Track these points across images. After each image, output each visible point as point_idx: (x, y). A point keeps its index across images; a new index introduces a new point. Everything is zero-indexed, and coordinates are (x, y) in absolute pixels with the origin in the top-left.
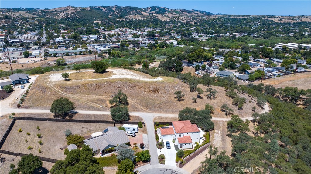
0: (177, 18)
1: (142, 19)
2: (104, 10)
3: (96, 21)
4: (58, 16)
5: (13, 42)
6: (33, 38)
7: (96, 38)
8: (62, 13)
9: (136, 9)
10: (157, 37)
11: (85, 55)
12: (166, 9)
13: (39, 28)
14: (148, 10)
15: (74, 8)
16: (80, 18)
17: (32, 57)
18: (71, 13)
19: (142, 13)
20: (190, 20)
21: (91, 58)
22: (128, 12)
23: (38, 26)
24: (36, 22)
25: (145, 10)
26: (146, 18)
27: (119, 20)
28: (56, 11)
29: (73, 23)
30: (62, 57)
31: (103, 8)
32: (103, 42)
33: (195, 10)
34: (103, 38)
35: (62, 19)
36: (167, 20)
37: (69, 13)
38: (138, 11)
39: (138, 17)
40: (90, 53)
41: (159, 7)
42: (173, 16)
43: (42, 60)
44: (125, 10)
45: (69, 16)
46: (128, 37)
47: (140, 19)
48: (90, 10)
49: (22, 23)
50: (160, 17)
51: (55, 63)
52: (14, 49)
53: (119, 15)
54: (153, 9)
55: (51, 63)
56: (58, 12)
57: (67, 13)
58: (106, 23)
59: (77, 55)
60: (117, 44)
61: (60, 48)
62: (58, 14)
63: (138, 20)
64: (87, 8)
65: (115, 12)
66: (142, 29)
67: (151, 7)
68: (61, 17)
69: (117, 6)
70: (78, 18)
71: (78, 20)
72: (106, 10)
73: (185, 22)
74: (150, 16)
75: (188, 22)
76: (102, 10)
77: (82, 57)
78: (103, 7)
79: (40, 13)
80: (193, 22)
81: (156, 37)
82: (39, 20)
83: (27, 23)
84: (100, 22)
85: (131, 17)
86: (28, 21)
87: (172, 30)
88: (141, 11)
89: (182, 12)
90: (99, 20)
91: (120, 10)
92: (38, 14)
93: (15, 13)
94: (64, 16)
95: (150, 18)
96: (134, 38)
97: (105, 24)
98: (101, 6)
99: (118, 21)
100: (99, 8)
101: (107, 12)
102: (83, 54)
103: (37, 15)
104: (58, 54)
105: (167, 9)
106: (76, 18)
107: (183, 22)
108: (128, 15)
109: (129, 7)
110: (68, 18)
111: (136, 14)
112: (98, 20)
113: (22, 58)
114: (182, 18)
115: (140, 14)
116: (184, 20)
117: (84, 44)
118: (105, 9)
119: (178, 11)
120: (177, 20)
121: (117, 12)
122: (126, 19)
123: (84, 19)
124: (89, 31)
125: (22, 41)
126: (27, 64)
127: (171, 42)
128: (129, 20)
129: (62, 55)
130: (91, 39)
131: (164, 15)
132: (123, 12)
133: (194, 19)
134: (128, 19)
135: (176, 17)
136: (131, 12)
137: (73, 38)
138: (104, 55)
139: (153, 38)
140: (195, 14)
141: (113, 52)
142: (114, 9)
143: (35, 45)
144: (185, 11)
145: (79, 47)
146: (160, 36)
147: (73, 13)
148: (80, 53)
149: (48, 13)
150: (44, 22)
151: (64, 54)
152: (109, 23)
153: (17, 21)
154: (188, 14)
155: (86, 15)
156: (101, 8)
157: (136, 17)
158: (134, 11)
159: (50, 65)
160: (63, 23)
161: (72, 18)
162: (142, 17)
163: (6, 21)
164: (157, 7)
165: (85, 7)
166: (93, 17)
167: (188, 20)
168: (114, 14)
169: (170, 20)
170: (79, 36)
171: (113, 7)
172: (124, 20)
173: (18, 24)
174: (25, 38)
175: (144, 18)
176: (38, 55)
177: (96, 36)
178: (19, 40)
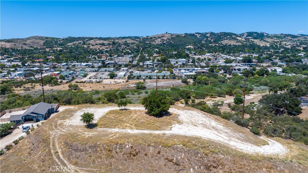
0: (279, 43)
1: (237, 44)
2: (198, 36)
3: (188, 46)
4: (155, 42)
5: (109, 64)
6: (126, 60)
7: (185, 62)
8: (159, 39)
9: (230, 34)
10: (255, 63)
11: (168, 80)
12: (264, 34)
13: (136, 52)
14: (244, 35)
15: (170, 35)
16: (174, 44)
17: (116, 78)
18: (167, 39)
19: (238, 38)
20: (297, 45)
21: (174, 83)
22: (222, 38)
23: (136, 50)
24: (135, 47)
25: (241, 35)
26: (242, 43)
27: (212, 45)
28: (154, 37)
29: (167, 48)
30: (144, 80)
31: (197, 35)
32: (191, 66)
33: (302, 35)
34: (192, 62)
35: (158, 44)
36: (266, 45)
37: (165, 39)
38: (233, 36)
39: (233, 42)
40: (174, 78)
41: (256, 33)
42: (274, 41)
43: (124, 82)
44: (219, 36)
45: (165, 42)
46: (220, 62)
47: (234, 44)
48: (184, 36)
49: (124, 47)
50: (257, 42)
51: (135, 86)
52: (106, 70)
53: (212, 40)
54: (250, 34)
55: (131, 86)
56: (156, 38)
57: (163, 39)
58: (199, 48)
59: (159, 79)
60: (205, 69)
61: (146, 70)
62: (156, 40)
63: (232, 45)
64: (182, 34)
65: (209, 38)
66: (236, 55)
67: (247, 33)
68: (157, 42)
69: (212, 32)
70: (172, 43)
71: (172, 45)
72: (200, 37)
73: (289, 47)
74: (246, 41)
75: (295, 47)
76: (196, 36)
77: (165, 81)
78: (198, 33)
79: (141, 40)
80: (301, 47)
81: (252, 62)
82: (137, 45)
83: (128, 48)
84: (192, 47)
85: (225, 42)
86: (129, 46)
87: (274, 55)
88: (236, 37)
89: (285, 37)
90: (192, 46)
91: (214, 36)
92: (140, 40)
93: (122, 40)
94: (161, 41)
95: (246, 43)
96: (226, 63)
97: (197, 49)
98: (196, 33)
99: (210, 46)
100: (194, 34)
101: (201, 38)
102: (166, 79)
103: (138, 41)
104: (142, 77)
105: (266, 35)
106: (171, 43)
107: (287, 47)
108: (222, 41)
109: (223, 32)
110: (163, 43)
111: (230, 40)
112: (190, 45)
113: (108, 79)
114: (285, 43)
115: (235, 39)
116: (288, 45)
117: (171, 67)
118: (200, 35)
119: (280, 35)
120: (278, 45)
121: (211, 38)
122: (219, 44)
123: (178, 44)
124: (179, 55)
125: (116, 63)
126: (109, 85)
127: (273, 69)
128: (223, 45)
129: (145, 77)
130: (179, 63)
131: (263, 40)
132: (217, 37)
133: (301, 43)
134: (221, 44)
135: (277, 42)
136: (226, 38)
137: (162, 61)
138: (188, 80)
139: (249, 63)
140: (303, 38)
141: (199, 78)
142: (208, 35)
143: (126, 66)
144: (289, 35)
145: (165, 70)
146: (259, 62)
147: (168, 39)
148: (164, 77)
149: (148, 39)
150: (141, 47)
151: (147, 77)
152: (201, 48)
153: (120, 46)
154: (293, 39)
155: (180, 41)
156: (196, 35)
157: (231, 42)
158: (229, 37)
159: (129, 88)
160: (158, 48)
161: (167, 44)
162: (237, 42)
163: (113, 46)
164: (254, 32)
165: (180, 34)
166: (186, 43)
167: (294, 45)
168: (207, 40)
169: (270, 45)
170: (167, 59)
171: (207, 33)
172: (217, 45)
173: (121, 48)
174: (120, 60)
175: (239, 43)
176: (123, 76)
177: (185, 60)
178: (114, 62)
